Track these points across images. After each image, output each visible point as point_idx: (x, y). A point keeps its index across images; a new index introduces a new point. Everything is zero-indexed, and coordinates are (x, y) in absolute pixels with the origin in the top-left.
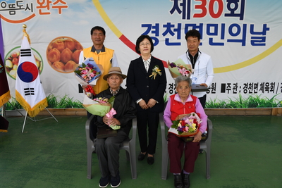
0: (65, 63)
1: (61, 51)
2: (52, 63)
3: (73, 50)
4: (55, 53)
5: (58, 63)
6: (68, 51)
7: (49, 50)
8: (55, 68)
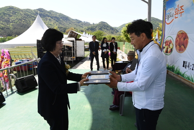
0: (180, 47)
1: (180, 39)
2: (176, 46)
3: (184, 39)
4: (178, 40)
5: (178, 46)
6: (182, 40)
7: (176, 39)
8: (176, 49)
